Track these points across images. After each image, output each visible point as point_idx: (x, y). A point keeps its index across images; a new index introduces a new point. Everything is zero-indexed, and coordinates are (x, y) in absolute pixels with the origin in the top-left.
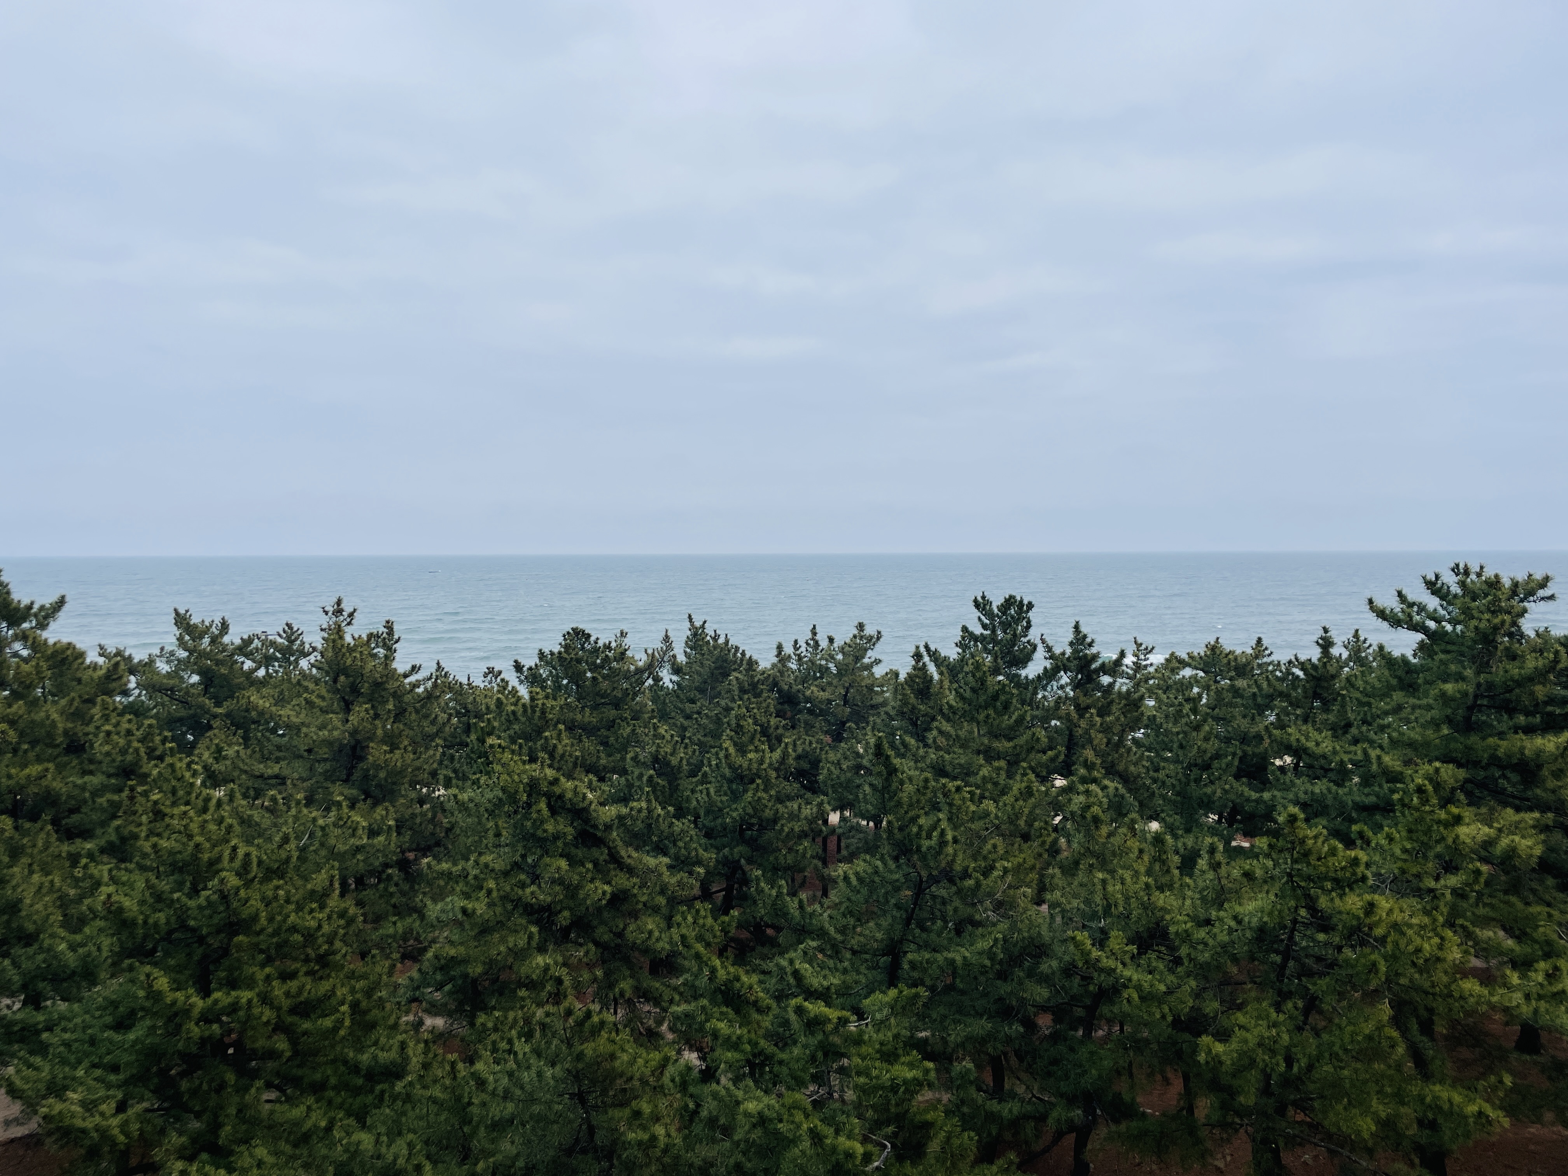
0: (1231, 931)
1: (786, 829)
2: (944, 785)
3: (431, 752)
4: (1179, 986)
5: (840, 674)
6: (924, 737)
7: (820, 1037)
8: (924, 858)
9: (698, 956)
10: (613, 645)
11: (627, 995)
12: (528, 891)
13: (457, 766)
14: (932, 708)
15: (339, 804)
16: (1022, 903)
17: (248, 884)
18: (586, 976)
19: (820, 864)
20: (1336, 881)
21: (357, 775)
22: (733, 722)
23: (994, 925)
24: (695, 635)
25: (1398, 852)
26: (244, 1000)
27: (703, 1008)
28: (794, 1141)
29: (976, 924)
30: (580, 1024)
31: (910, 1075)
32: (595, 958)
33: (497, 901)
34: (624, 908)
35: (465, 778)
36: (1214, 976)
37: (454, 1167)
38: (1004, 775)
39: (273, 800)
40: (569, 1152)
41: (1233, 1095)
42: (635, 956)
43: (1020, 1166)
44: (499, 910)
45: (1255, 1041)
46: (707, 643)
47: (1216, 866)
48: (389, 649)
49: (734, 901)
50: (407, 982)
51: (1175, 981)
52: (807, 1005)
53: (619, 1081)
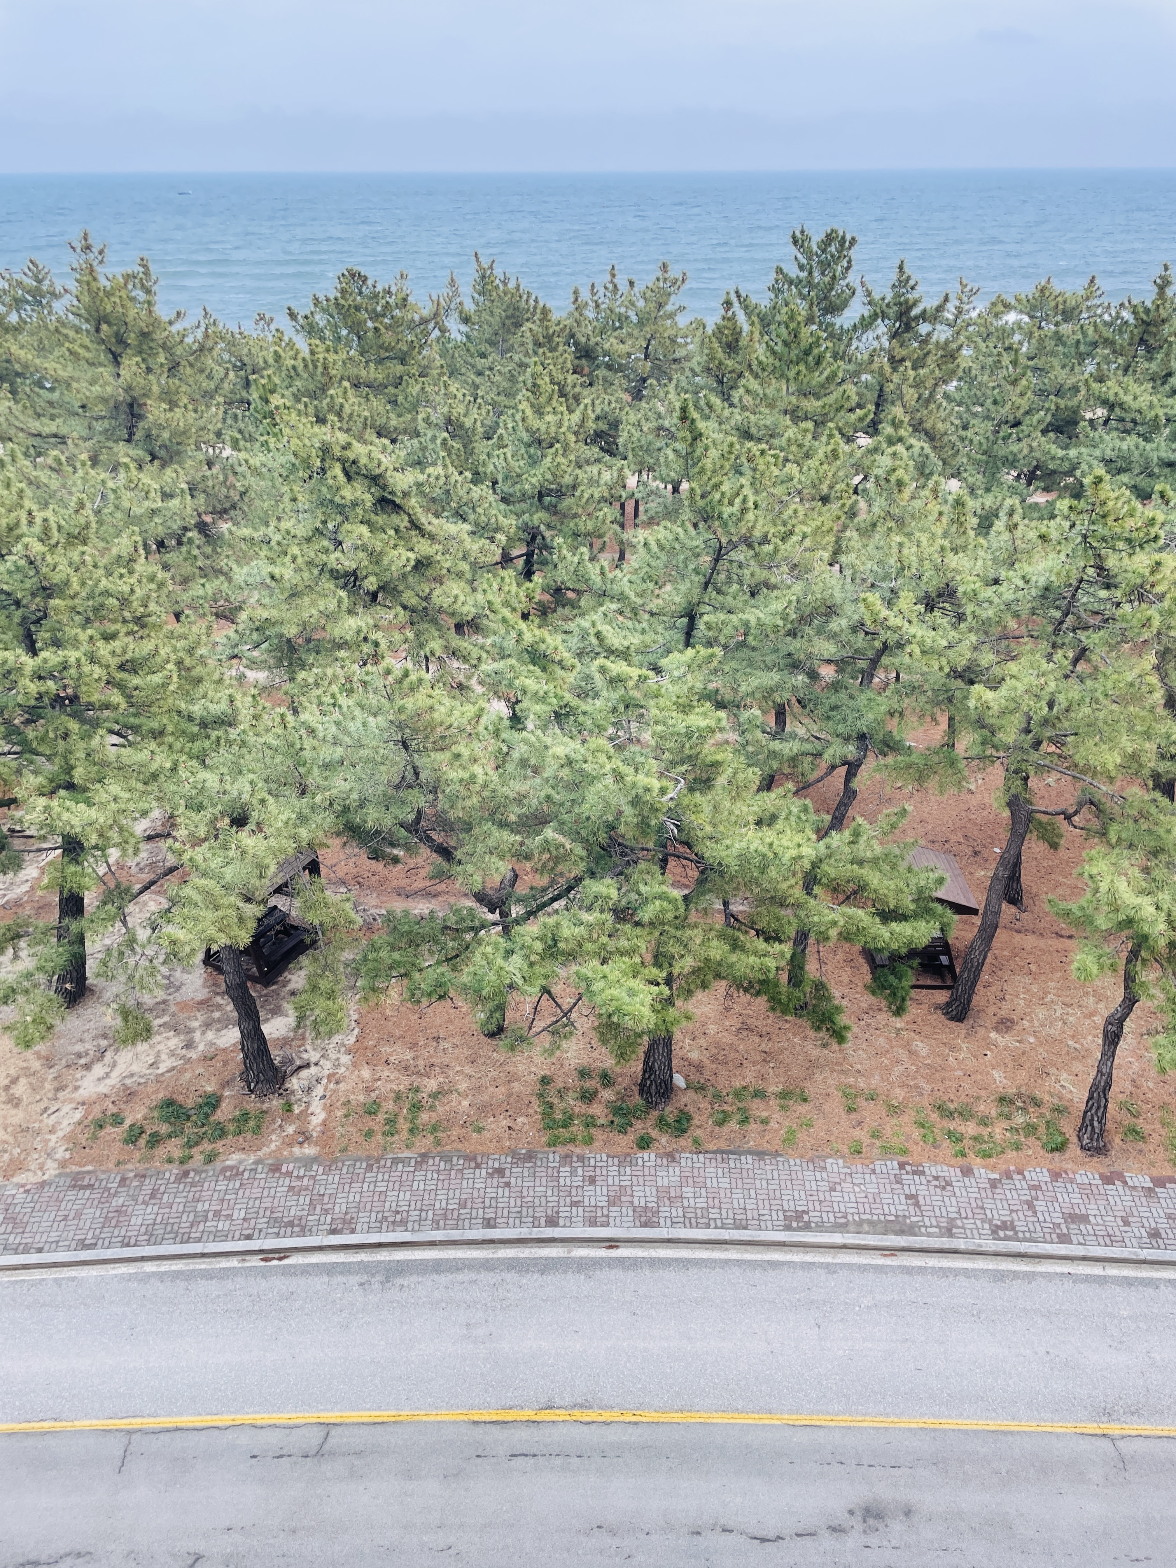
0: (1017, 589)
1: (586, 496)
2: (749, 449)
3: (213, 411)
4: (960, 641)
5: (641, 324)
6: (729, 395)
7: (621, 691)
8: (725, 525)
9: (504, 620)
10: (394, 289)
11: (437, 654)
12: (333, 557)
13: (243, 426)
14: (740, 363)
15: (127, 466)
16: (817, 565)
17: (53, 549)
18: (397, 637)
19: (619, 529)
20: (1129, 541)
21: (139, 435)
22: (529, 381)
23: (789, 587)
24: (483, 277)
26: (72, 660)
27: (512, 667)
28: (598, 778)
29: (775, 587)
30: (400, 682)
31: (703, 723)
32: (404, 620)
33: (303, 566)
34: (428, 574)
35: (251, 439)
36: (996, 631)
37: (294, 799)
38: (809, 436)
39: (58, 461)
40: (397, 787)
41: (993, 733)
42: (443, 618)
43: (796, 793)
44: (306, 575)
45: (1023, 688)
46: (497, 287)
47: (1012, 528)
48: (148, 291)
49: (535, 567)
50: (224, 640)
51: (957, 636)
52: (608, 664)
53: (439, 729)
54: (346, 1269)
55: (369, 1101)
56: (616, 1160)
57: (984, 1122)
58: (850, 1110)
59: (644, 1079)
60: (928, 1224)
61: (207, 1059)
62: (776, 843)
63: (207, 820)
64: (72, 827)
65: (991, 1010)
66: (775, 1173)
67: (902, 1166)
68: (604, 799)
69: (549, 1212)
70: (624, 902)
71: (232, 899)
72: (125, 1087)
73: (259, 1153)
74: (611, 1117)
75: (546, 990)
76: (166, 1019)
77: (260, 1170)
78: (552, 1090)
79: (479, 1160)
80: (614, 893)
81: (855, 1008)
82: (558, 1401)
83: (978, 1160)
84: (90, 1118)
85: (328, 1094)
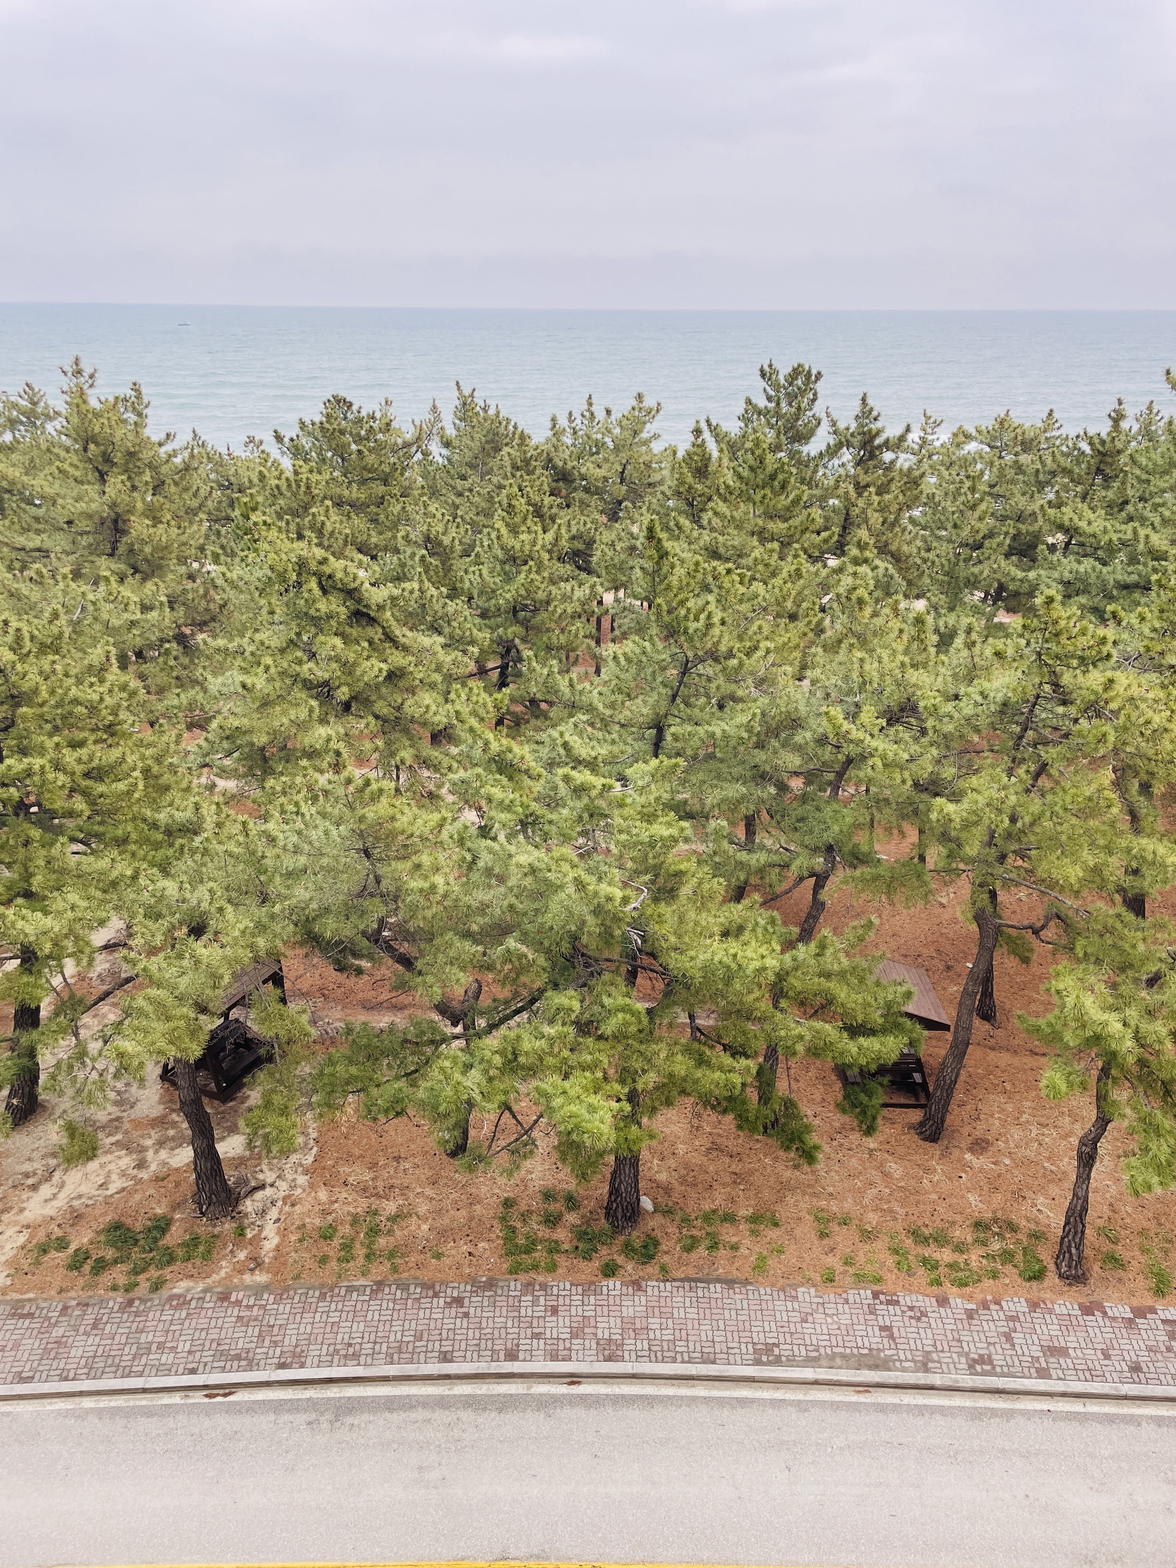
0: (976, 704)
1: (559, 611)
2: (715, 568)
3: (195, 527)
4: (922, 754)
5: (617, 449)
6: (699, 518)
7: (586, 800)
8: (691, 639)
9: (471, 730)
10: (378, 415)
11: (408, 763)
12: (306, 667)
13: (225, 541)
14: (709, 487)
15: (107, 579)
16: (782, 681)
17: (23, 658)
18: (367, 746)
19: (592, 643)
20: (1082, 659)
21: (122, 549)
22: (505, 502)
23: (755, 701)
24: (465, 404)
25: (1147, 631)
26: (37, 767)
27: (478, 776)
28: (561, 887)
29: (741, 700)
30: (361, 791)
31: (666, 832)
32: (375, 730)
33: (275, 676)
34: (401, 684)
35: (233, 554)
36: (956, 745)
37: (254, 909)
38: (775, 556)
39: (39, 573)
40: (360, 895)
41: (959, 846)
42: (415, 728)
43: (764, 904)
44: (278, 685)
45: (985, 802)
46: (477, 414)
47: (970, 645)
48: (140, 415)
49: (510, 679)
50: (196, 749)
51: (919, 750)
52: (574, 773)
53: (400, 838)
54: (293, 1406)
55: (325, 1224)
56: (580, 1289)
57: (959, 1248)
58: (823, 1235)
59: (610, 1202)
60: (903, 1357)
61: (159, 1179)
62: (740, 954)
63: (164, 929)
64: (26, 935)
65: (966, 1130)
66: (745, 1302)
67: (876, 1295)
68: (567, 908)
69: (509, 1346)
70: (587, 1015)
71: (185, 1010)
72: (72, 1209)
73: (209, 1281)
74: (575, 1243)
75: (506, 1107)
76: (119, 1137)
77: (208, 1298)
78: (514, 1213)
79: (437, 1288)
80: (576, 1005)
81: (827, 1128)
82: (513, 1552)
83: (955, 1289)
84: (34, 1242)
85: (283, 1218)
